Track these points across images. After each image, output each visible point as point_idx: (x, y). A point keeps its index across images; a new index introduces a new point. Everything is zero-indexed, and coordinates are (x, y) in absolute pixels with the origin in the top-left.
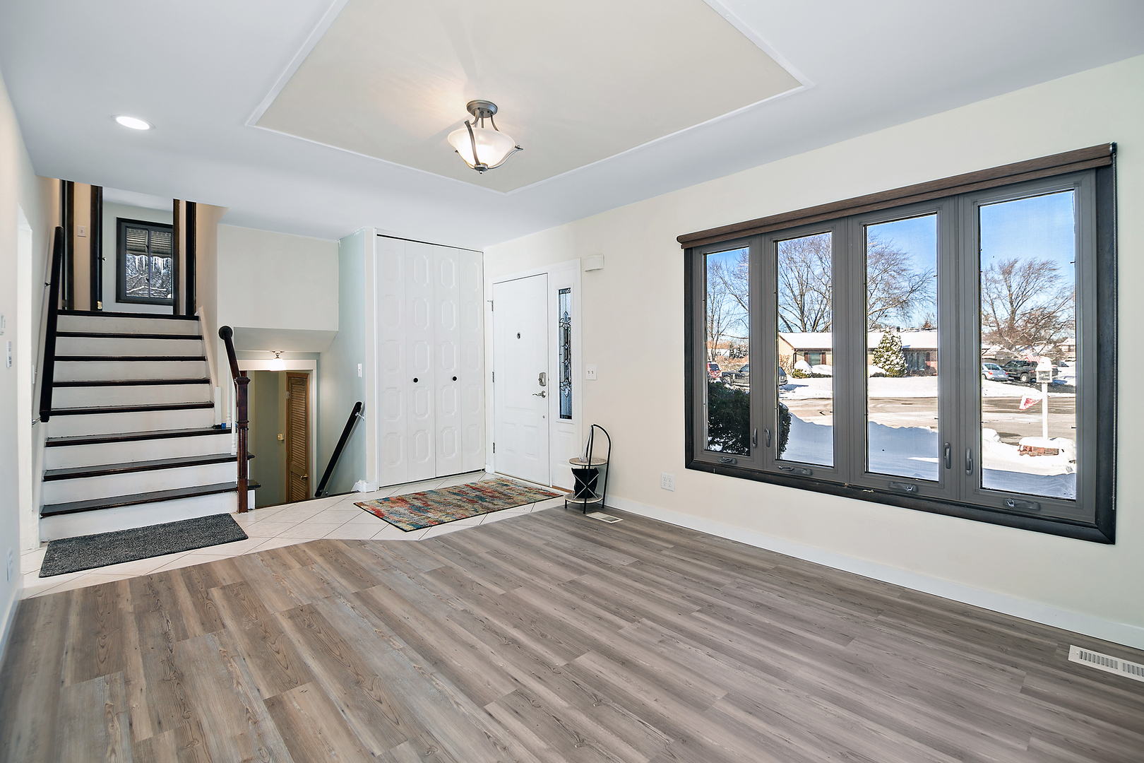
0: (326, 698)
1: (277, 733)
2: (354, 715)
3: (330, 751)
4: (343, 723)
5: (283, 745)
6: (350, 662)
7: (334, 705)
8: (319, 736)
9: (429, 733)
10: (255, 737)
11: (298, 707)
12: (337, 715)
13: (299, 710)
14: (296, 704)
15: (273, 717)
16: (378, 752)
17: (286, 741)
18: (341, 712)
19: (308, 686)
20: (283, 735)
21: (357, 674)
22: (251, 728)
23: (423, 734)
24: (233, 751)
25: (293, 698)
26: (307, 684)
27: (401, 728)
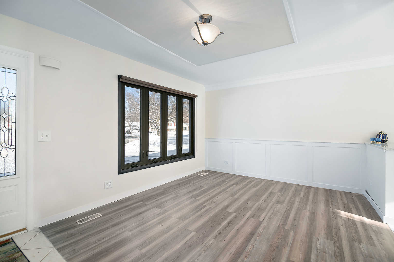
0: (291, 251)
1: (312, 253)
2: (289, 241)
3: (302, 239)
4: (293, 242)
5: (313, 249)
6: (271, 255)
7: (291, 247)
8: (302, 244)
9: (279, 226)
10: (319, 257)
11: (301, 255)
12: (292, 244)
13: (301, 254)
14: (301, 257)
15: (310, 258)
16: (293, 231)
17: (311, 249)
18: (291, 244)
19: (292, 259)
20: (311, 251)
21: (274, 250)
22: (319, 261)
23: (280, 227)
24: (328, 258)
25: (300, 259)
26: (292, 260)
27: (282, 231)
